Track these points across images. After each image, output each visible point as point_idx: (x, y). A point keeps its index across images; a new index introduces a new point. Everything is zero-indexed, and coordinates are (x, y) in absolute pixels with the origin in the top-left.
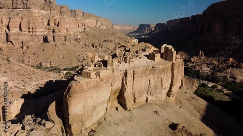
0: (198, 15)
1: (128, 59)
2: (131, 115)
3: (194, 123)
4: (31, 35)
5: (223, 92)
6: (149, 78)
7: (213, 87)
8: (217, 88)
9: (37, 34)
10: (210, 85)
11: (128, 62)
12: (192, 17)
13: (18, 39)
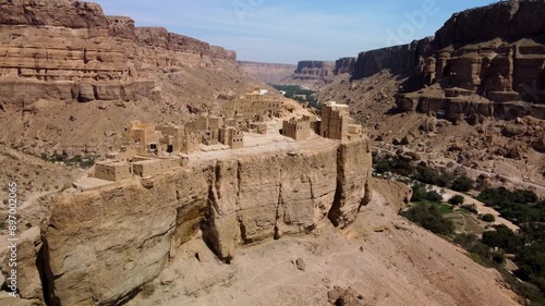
0: (427, 39)
1: (227, 134)
2: (232, 271)
3: (391, 286)
4: (43, 84)
5: (476, 212)
6: (278, 180)
7: (455, 201)
8: (461, 203)
9: (58, 82)
10: (448, 195)
11: (226, 141)
12: (413, 43)
13: (12, 95)
